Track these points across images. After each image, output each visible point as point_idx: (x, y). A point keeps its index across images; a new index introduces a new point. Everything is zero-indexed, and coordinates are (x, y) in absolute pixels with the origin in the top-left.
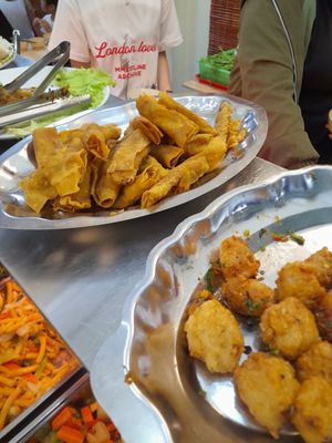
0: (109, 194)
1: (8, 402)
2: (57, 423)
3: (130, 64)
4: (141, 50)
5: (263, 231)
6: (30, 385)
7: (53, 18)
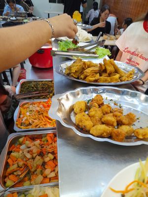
0: (82, 77)
1: (41, 124)
2: (48, 135)
3: (132, 60)
4: (140, 57)
5: (112, 100)
6: (48, 125)
7: (124, 30)
